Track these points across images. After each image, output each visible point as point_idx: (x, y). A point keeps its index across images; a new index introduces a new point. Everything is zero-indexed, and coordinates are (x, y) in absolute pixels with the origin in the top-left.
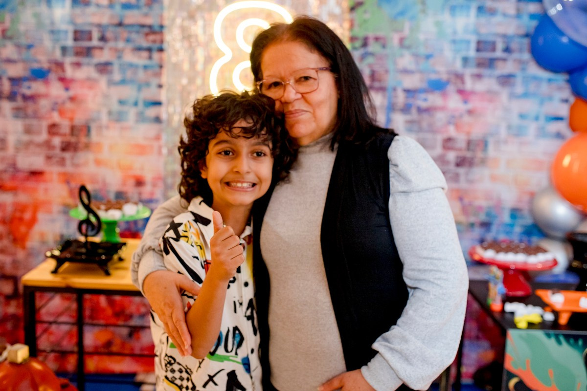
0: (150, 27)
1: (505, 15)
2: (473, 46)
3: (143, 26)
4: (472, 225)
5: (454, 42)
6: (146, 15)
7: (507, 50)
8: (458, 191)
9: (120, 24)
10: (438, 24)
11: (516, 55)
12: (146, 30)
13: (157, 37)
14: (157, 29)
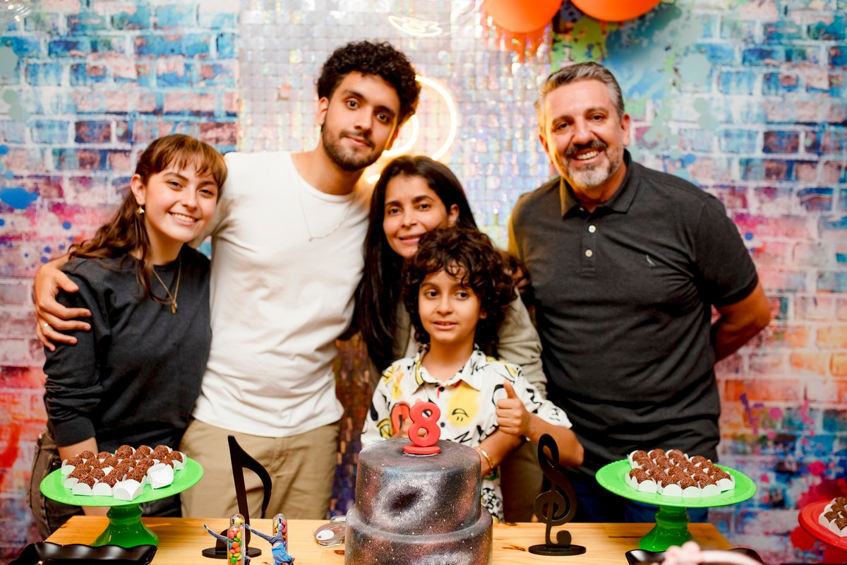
0: (210, 114)
1: (809, 89)
2: (760, 141)
3: (197, 114)
4: (763, 440)
5: (727, 135)
6: (203, 95)
7: (815, 147)
8: (738, 383)
9: (157, 112)
10: (701, 105)
11: (830, 157)
12: (204, 120)
13: (224, 134)
14: (223, 119)
